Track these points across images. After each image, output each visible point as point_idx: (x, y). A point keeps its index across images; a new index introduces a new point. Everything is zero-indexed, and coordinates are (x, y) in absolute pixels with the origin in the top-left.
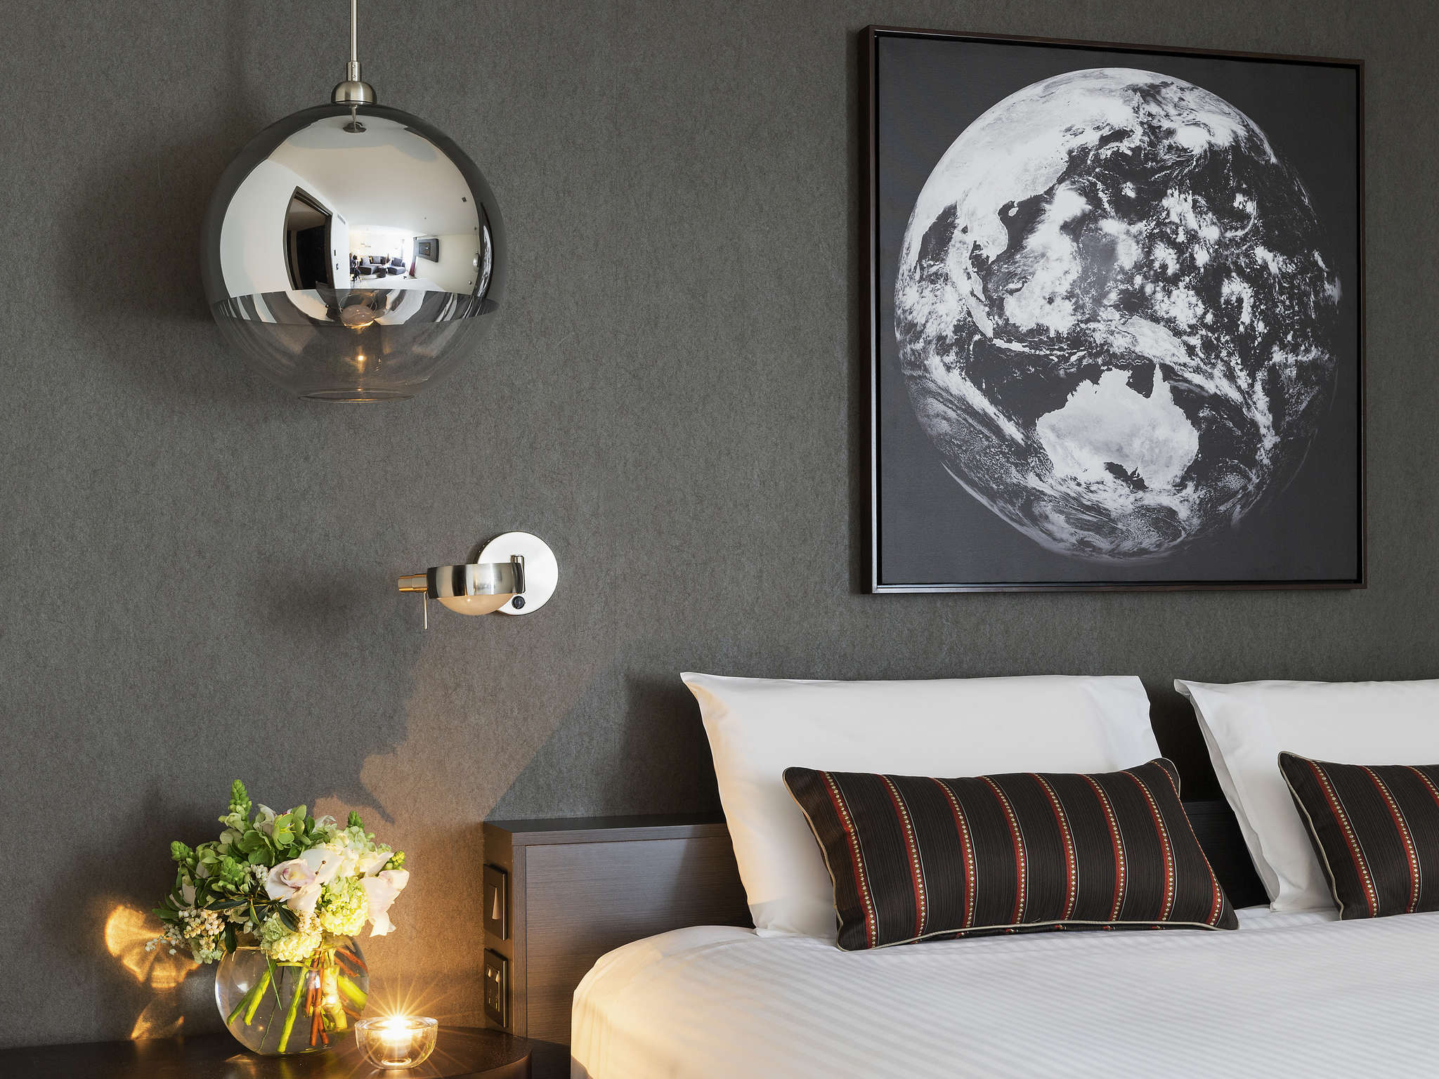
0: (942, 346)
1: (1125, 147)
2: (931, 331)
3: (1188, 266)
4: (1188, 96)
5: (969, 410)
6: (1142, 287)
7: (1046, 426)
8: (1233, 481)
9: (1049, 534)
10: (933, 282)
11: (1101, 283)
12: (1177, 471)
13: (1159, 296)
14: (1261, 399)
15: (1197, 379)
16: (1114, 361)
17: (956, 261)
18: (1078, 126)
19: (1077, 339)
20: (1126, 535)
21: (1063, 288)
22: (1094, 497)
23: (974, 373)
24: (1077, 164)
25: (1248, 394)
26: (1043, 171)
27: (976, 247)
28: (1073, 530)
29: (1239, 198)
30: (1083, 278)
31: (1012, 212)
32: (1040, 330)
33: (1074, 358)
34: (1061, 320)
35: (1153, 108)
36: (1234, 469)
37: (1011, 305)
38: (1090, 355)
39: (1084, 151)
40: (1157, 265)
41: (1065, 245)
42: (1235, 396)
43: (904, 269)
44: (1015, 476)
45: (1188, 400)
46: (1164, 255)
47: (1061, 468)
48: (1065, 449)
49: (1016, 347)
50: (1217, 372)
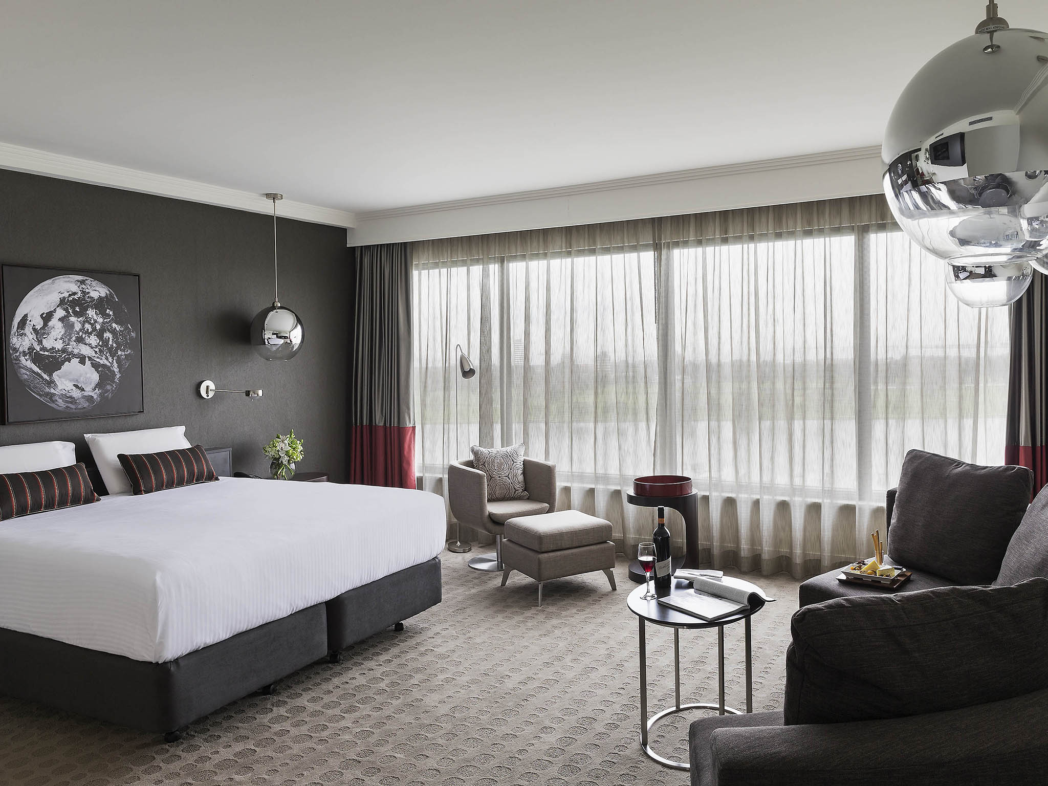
0: (25, 354)
1: (76, 297)
2: (21, 350)
3: (94, 329)
4: (93, 283)
5: (34, 372)
6: (82, 335)
7: (55, 375)
8: (109, 387)
9: (58, 405)
10: (21, 336)
11: (70, 335)
12: (93, 385)
13: (87, 338)
14: (115, 365)
15: (98, 360)
16: (74, 356)
17: (28, 330)
18: (62, 291)
19: (64, 351)
20: (79, 404)
21: (59, 337)
22: (70, 394)
23: (34, 361)
24: (62, 302)
25: (112, 363)
26: (53, 304)
27: (34, 326)
28: (64, 403)
29: (108, 310)
30: (65, 334)
31: (44, 316)
32: (53, 348)
33: (63, 356)
34: (59, 345)
35: (84, 286)
36: (108, 384)
37: (44, 341)
38: (68, 355)
39: (64, 298)
40: (86, 329)
41: (60, 324)
42: (109, 364)
43: (12, 332)
44: (47, 390)
45: (96, 366)
46: (88, 326)
47: (60, 387)
48: (61, 381)
49: (46, 353)
50: (103, 358)
